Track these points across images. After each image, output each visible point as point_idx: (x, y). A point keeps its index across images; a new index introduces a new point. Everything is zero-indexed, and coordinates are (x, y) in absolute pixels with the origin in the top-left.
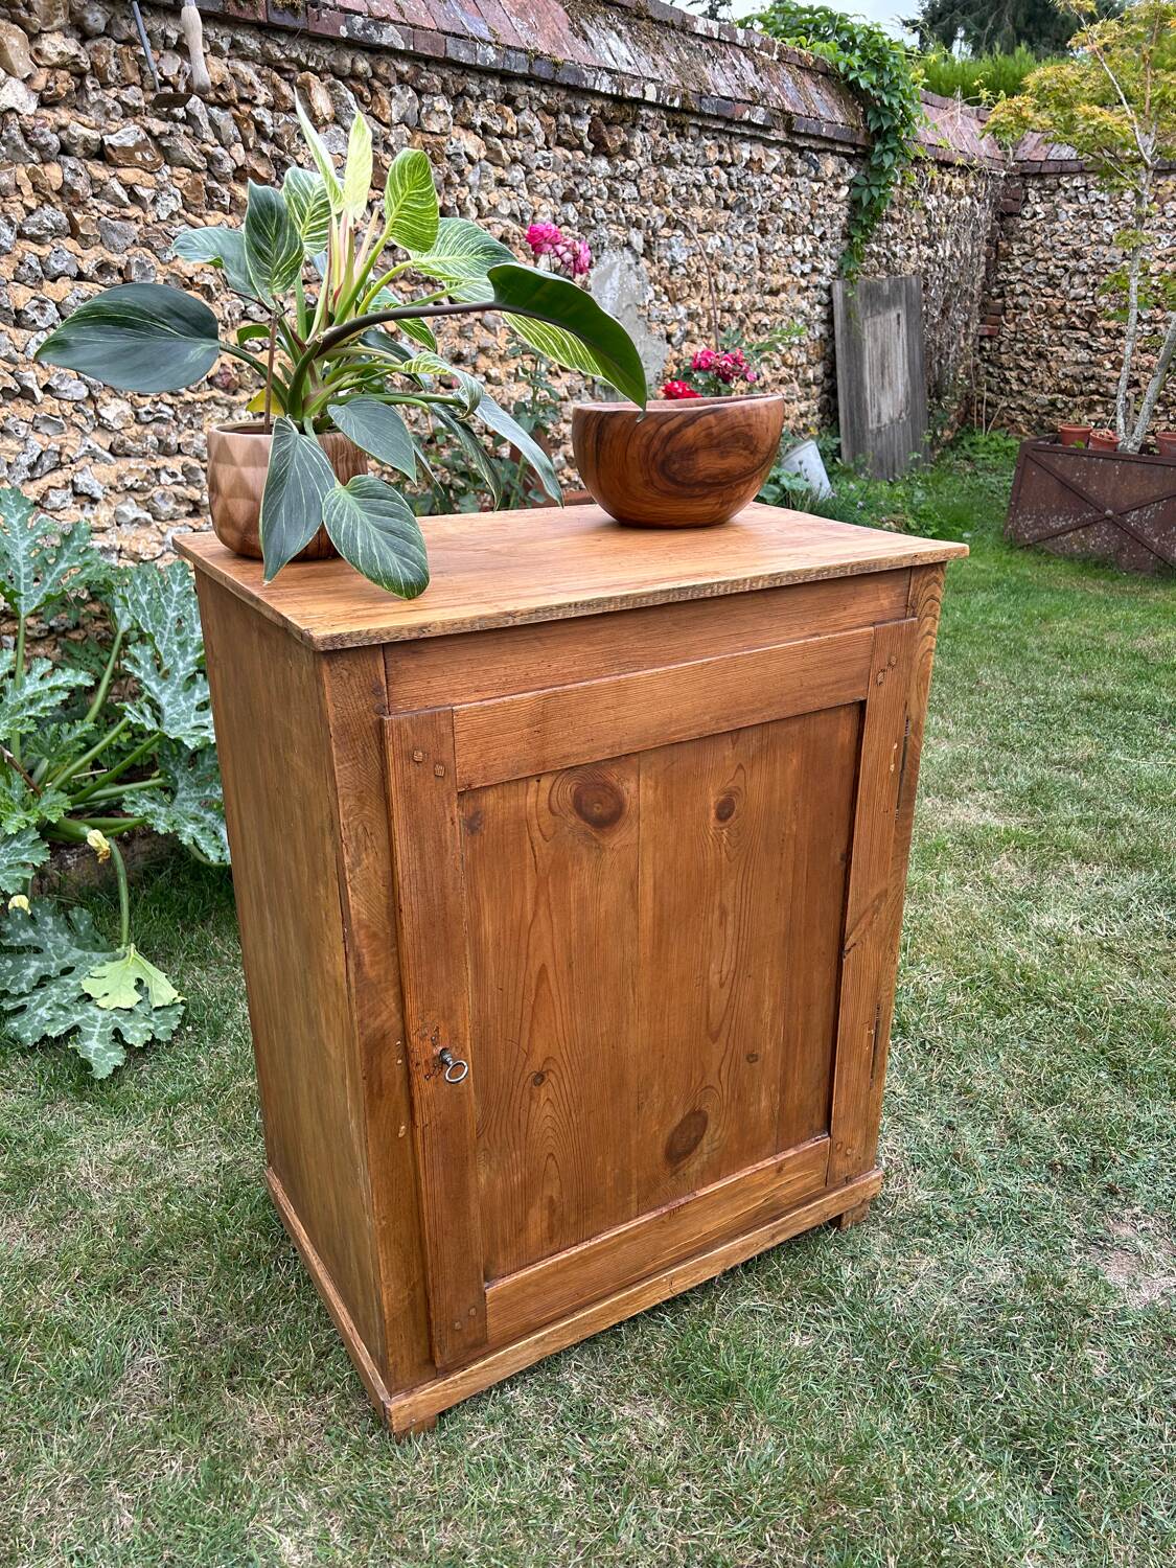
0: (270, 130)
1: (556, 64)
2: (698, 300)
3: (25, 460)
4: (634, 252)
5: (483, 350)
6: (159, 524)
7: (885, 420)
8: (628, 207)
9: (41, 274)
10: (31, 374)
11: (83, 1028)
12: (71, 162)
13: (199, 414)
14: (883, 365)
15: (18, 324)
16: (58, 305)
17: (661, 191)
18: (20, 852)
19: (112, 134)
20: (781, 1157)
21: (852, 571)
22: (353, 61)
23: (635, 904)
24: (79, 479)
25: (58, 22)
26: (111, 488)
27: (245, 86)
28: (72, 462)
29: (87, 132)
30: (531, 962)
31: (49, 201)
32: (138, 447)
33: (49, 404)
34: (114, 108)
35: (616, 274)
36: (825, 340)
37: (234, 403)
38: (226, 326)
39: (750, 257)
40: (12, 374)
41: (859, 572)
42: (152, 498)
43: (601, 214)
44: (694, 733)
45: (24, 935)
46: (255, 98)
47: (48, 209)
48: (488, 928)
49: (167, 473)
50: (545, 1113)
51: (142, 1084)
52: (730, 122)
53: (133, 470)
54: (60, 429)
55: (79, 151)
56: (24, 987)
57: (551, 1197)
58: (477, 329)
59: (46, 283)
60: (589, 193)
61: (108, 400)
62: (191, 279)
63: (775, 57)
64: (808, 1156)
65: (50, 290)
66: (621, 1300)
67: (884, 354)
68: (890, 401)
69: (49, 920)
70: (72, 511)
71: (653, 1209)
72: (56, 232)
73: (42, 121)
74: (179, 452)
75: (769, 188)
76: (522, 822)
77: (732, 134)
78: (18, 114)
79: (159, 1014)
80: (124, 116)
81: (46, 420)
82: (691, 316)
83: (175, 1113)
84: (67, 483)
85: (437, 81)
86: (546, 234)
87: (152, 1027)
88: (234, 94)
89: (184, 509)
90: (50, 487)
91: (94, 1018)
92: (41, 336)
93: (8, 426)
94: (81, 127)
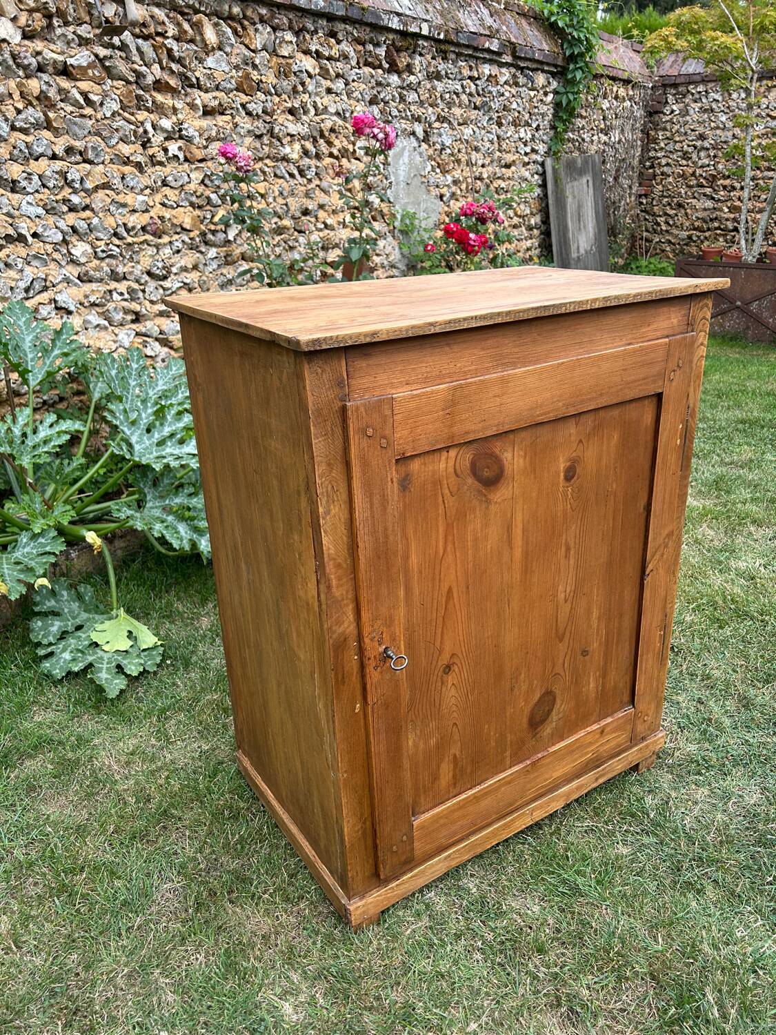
0: (176, 54)
1: (363, 9)
2: (459, 171)
3: (22, 285)
4: (417, 139)
5: (321, 207)
6: (113, 328)
7: (582, 251)
8: (412, 108)
9: (28, 155)
10: (23, 225)
11: (95, 664)
12: (45, 77)
13: (137, 251)
14: (579, 214)
15: (13, 191)
16: (40, 177)
17: (433, 96)
18: (45, 545)
19: (72, 57)
20: (603, 723)
21: (656, 296)
22: (230, 7)
23: (510, 541)
24: (59, 297)
26: (80, 304)
27: (160, 24)
28: (54, 286)
29: (55, 56)
30: (442, 584)
31: (31, 104)
32: (98, 275)
33: (37, 246)
34: (73, 39)
35: (406, 154)
36: (541, 199)
37: (160, 244)
38: (153, 191)
39: (492, 142)
40: (11, 225)
41: (661, 297)
42: (108, 310)
43: (395, 113)
44: (551, 416)
45: (48, 604)
46: (166, 32)
47: (31, 109)
48: (414, 560)
49: (118, 293)
50: (451, 694)
51: (139, 700)
52: (476, 49)
53: (95, 291)
54: (45, 264)
55: (50, 69)
56: (51, 639)
57: (455, 755)
58: (318, 192)
59: (32, 161)
60: (387, 98)
61: (76, 243)
62: (128, 158)
63: (503, 7)
64: (620, 722)
65: (34, 166)
66: (499, 827)
67: (580, 207)
68: (584, 239)
69: (65, 593)
70: (55, 320)
71: (521, 762)
72: (37, 126)
73: (25, 49)
74: (125, 278)
75: (503, 95)
76: (437, 483)
77: (477, 58)
78: (9, 43)
79: (146, 653)
80: (80, 45)
81: (36, 257)
82: (455, 182)
83: (165, 719)
84: (51, 300)
85: (285, 20)
86: (366, 121)
87: (143, 662)
88: (152, 30)
89: (129, 318)
90: (40, 304)
91: (102, 658)
92: (29, 198)
93: (10, 261)
94: (51, 53)
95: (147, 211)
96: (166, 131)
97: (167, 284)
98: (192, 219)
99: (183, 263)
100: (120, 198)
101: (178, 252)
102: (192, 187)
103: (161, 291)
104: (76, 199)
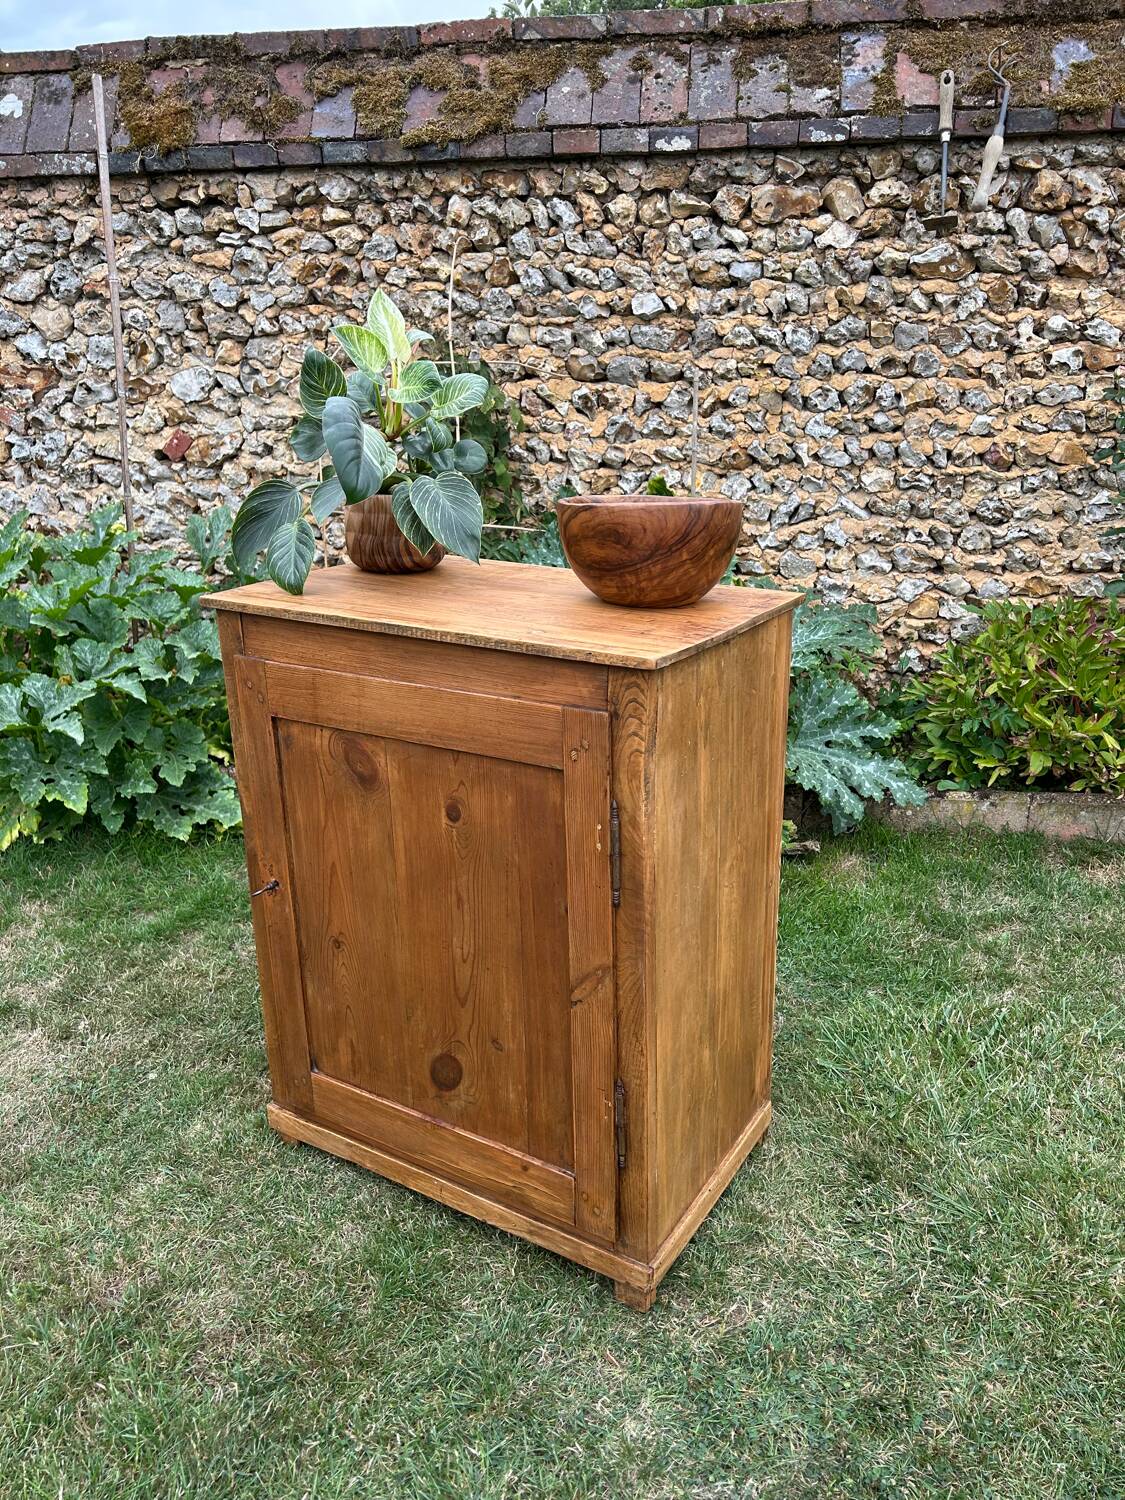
0: (1103, 227)
3: (786, 509)
6: (896, 573)
9: (831, 369)
10: (805, 446)
12: (875, 281)
13: (960, 485)
15: (802, 408)
16: (841, 395)
19: (920, 253)
20: (530, 1159)
23: (392, 852)
24: (828, 528)
25: (891, 169)
26: (855, 539)
28: (825, 515)
29: (896, 255)
30: (326, 855)
31: (851, 312)
32: (890, 508)
33: (814, 469)
34: (925, 232)
37: (1000, 479)
38: (1006, 410)
40: (790, 445)
42: (894, 551)
46: (1089, 200)
47: (849, 319)
48: (300, 815)
49: (914, 533)
53: (880, 526)
54: (820, 489)
55: (888, 271)
57: (353, 1041)
59: (834, 376)
61: (871, 469)
62: (977, 369)
64: (554, 1179)
65: (838, 382)
70: (817, 552)
72: (854, 336)
73: (857, 252)
74: (932, 517)
78: (837, 249)
81: (810, 481)
84: (817, 530)
88: (1062, 201)
89: (924, 565)
90: (801, 532)
92: (819, 417)
93: (777, 483)
94: (891, 252)
95: (989, 435)
96: (1054, 332)
97: (999, 531)
98: (1067, 448)
99: (1034, 507)
100: (948, 419)
101: (1034, 490)
102: (1083, 405)
103: (988, 539)
104: (879, 419)
